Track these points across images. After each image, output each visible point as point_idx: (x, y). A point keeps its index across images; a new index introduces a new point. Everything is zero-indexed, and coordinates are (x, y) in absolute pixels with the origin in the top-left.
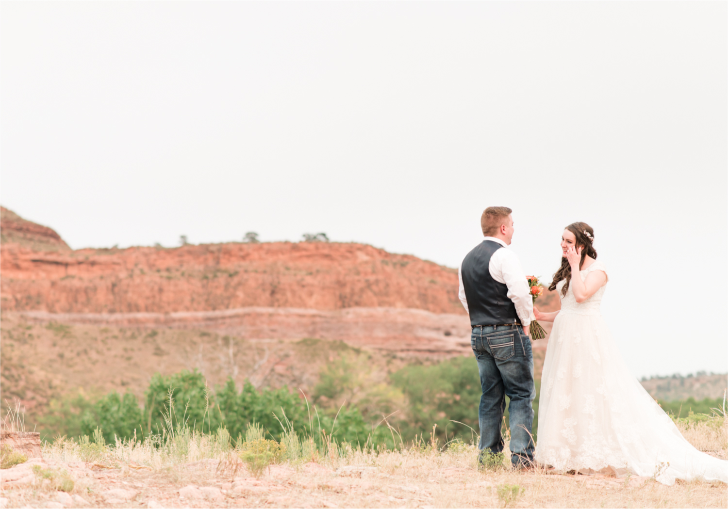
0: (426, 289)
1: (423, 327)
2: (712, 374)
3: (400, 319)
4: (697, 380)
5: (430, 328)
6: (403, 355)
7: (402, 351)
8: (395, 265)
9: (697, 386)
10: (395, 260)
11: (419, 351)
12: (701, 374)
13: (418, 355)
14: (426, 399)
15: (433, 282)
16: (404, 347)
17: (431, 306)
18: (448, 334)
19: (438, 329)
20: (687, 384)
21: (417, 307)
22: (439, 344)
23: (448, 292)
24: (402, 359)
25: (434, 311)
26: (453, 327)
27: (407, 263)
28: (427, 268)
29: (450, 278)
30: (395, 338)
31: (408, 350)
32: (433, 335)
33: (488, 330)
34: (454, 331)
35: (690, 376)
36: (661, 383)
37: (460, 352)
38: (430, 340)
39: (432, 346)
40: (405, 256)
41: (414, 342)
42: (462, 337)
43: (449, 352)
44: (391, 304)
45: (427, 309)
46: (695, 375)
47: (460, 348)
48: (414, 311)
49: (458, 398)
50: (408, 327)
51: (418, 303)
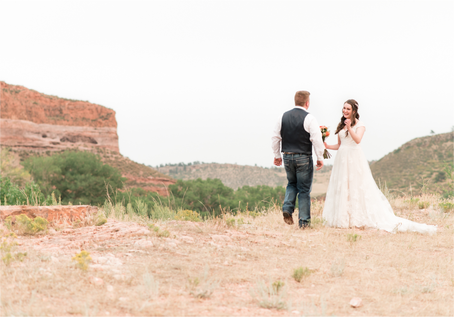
0: (31, 108)
1: (28, 131)
2: (203, 163)
3: (14, 126)
4: (194, 167)
5: (33, 132)
6: (16, 149)
7: (15, 146)
8: (11, 92)
9: (194, 170)
10: (11, 89)
11: (26, 146)
12: (196, 163)
13: (25, 149)
14: (44, 178)
15: (35, 103)
16: (17, 144)
17: (34, 119)
18: (44, 136)
19: (38, 133)
20: (188, 170)
21: (25, 119)
22: (39, 142)
23: (45, 110)
24: (15, 152)
25: (36, 122)
26: (48, 132)
27: (19, 91)
28: (32, 95)
29: (46, 101)
30: (11, 138)
31: (19, 146)
32: (35, 136)
33: (297, 156)
34: (48, 135)
35: (190, 164)
36: (172, 168)
37: (52, 148)
38: (33, 140)
39: (34, 144)
40: (18, 87)
41: (23, 141)
42: (53, 138)
43: (45, 147)
44: (9, 117)
45: (32, 120)
46: (193, 164)
47: (52, 145)
48: (23, 121)
49: (63, 177)
50: (19, 132)
51: (26, 116)
